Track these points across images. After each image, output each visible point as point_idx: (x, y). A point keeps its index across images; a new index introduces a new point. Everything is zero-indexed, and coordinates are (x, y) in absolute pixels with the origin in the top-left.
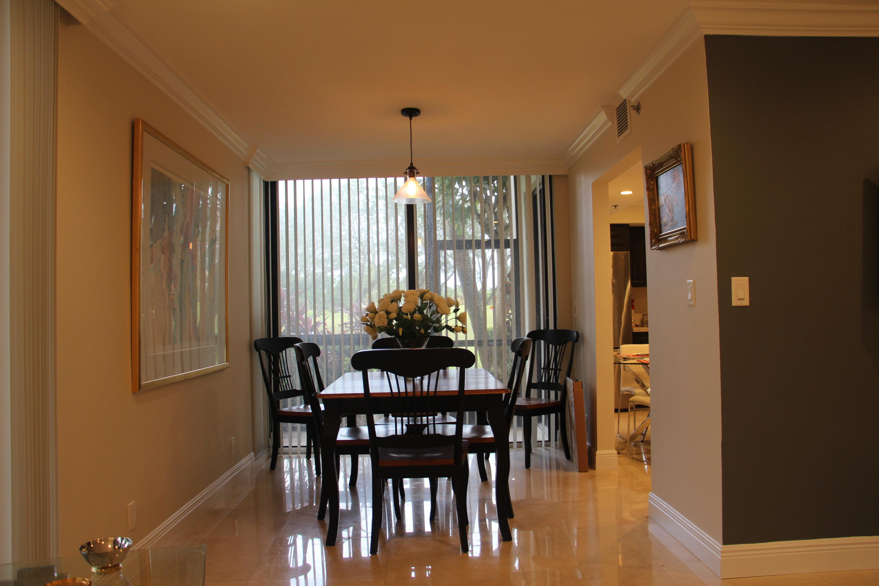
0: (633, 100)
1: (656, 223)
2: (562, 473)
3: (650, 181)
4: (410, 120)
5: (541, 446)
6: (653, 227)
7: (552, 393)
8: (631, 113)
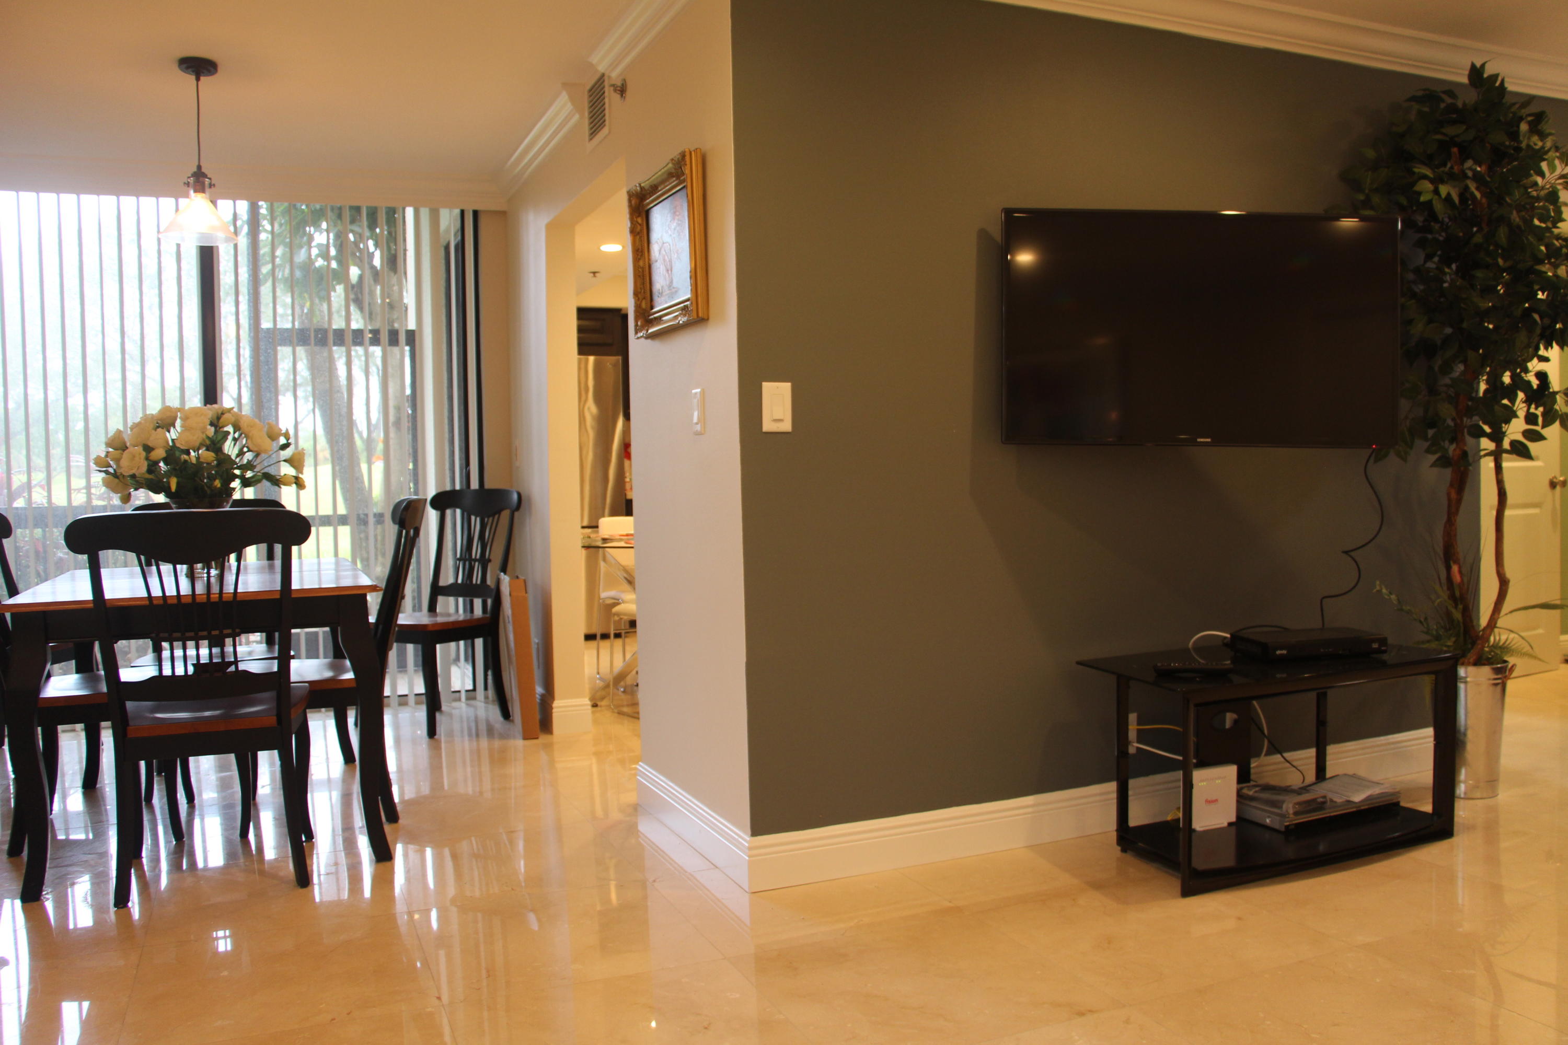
0: (615, 75)
1: (644, 292)
2: (497, 743)
3: (636, 218)
4: (195, 82)
5: (459, 700)
6: (638, 299)
7: (478, 603)
8: (612, 98)
